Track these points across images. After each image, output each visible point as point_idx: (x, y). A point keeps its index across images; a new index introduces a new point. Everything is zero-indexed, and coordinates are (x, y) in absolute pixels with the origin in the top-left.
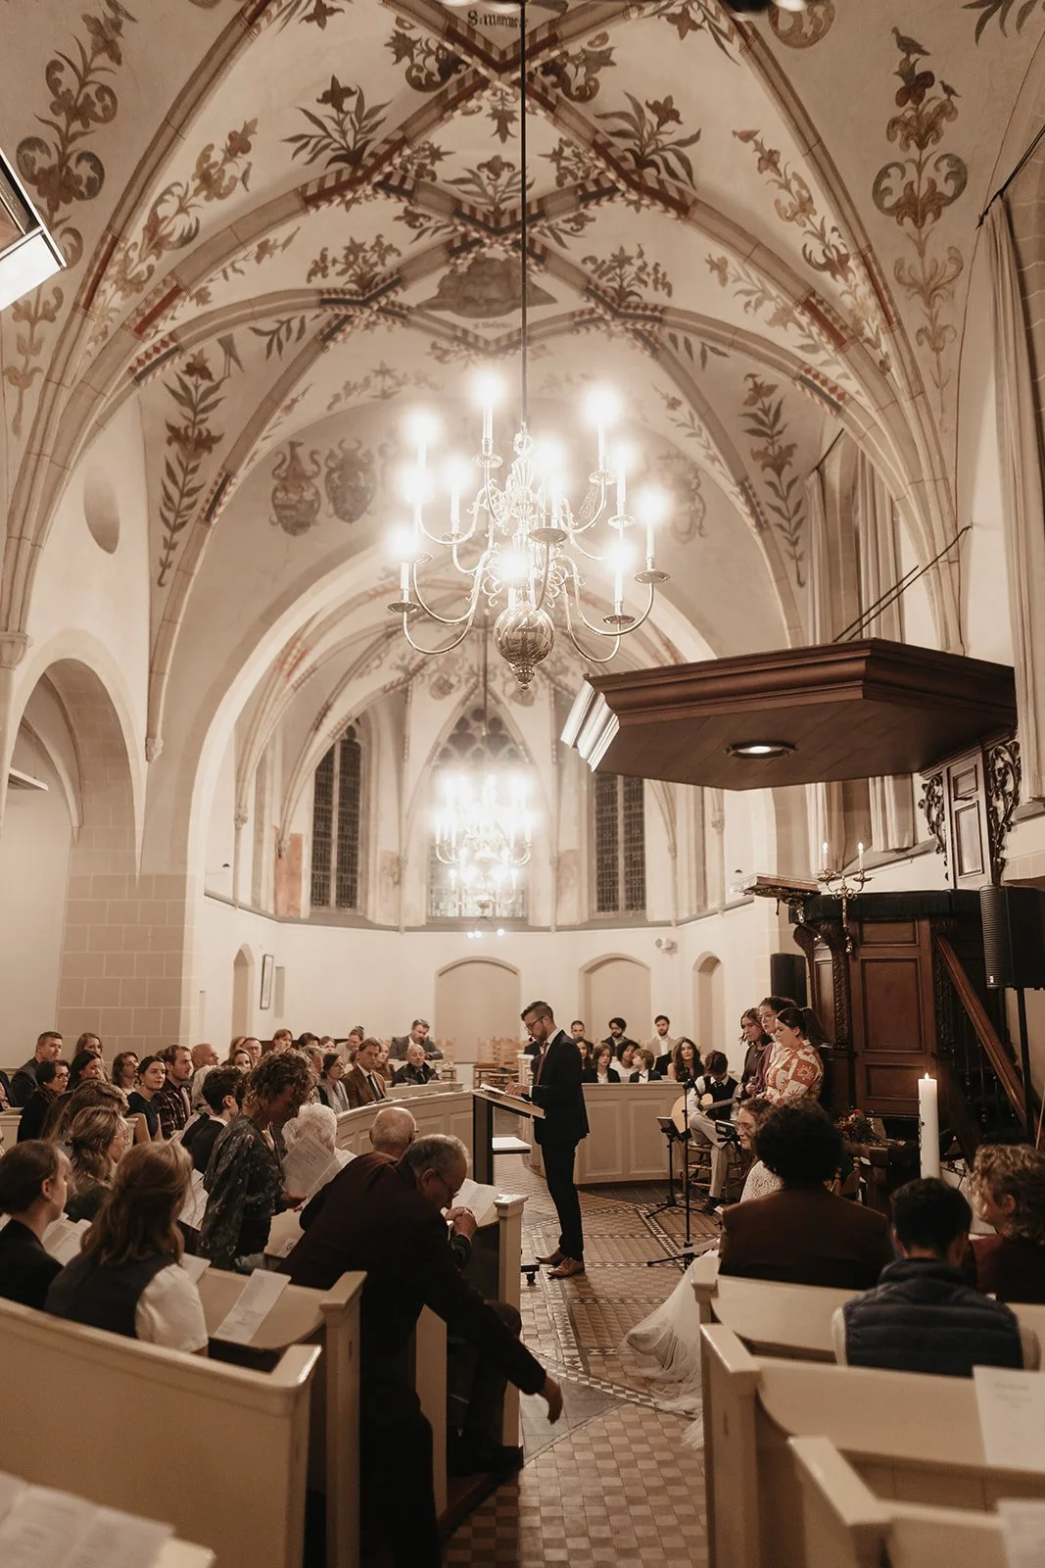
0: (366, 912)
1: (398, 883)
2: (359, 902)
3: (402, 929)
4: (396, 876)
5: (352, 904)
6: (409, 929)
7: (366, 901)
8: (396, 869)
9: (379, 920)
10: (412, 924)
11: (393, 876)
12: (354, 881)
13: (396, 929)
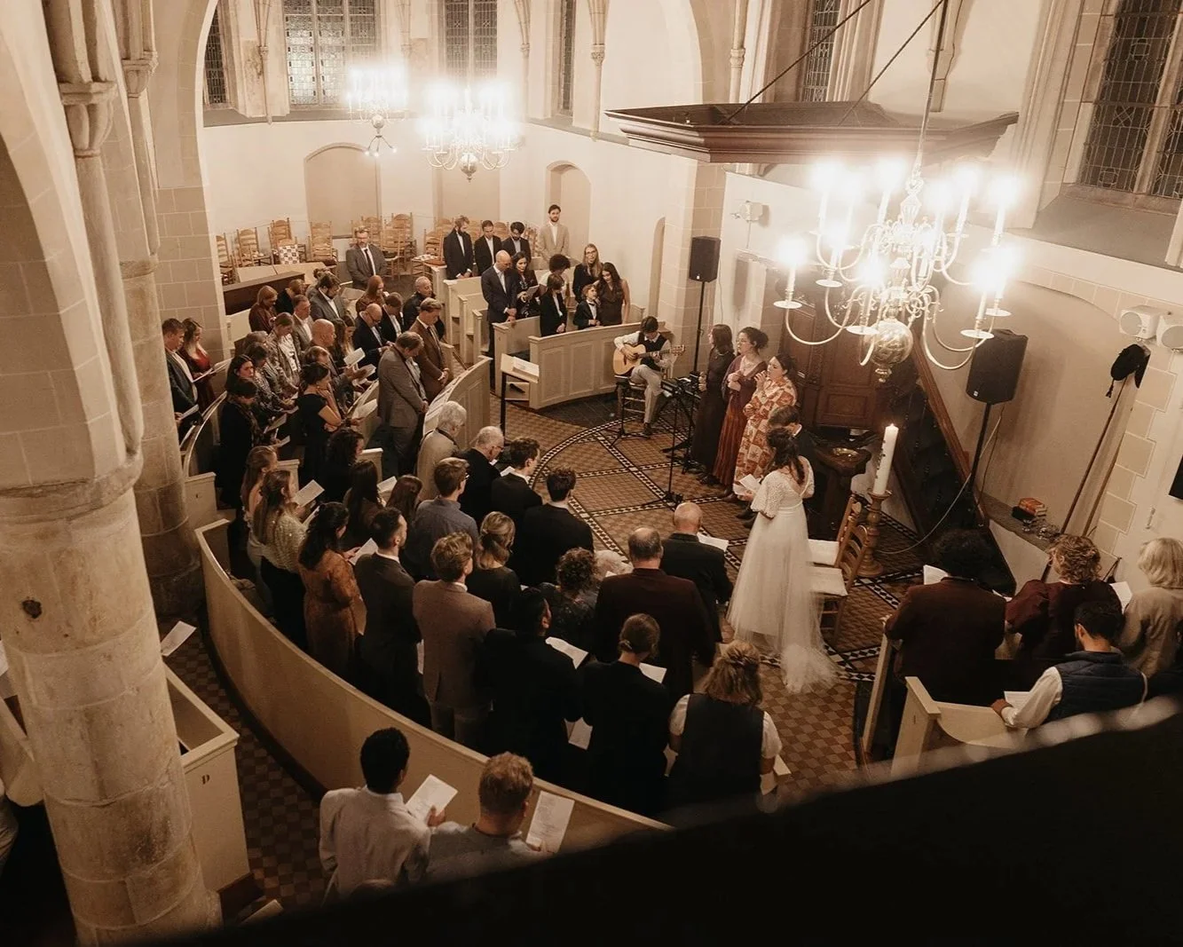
0: (236, 106)
1: (261, 73)
2: (228, 97)
3: (270, 120)
4: (259, 67)
5: (223, 99)
6: (276, 119)
7: (236, 95)
8: (258, 60)
9: (250, 114)
10: (278, 114)
11: (256, 67)
12: (221, 74)
13: (264, 120)
